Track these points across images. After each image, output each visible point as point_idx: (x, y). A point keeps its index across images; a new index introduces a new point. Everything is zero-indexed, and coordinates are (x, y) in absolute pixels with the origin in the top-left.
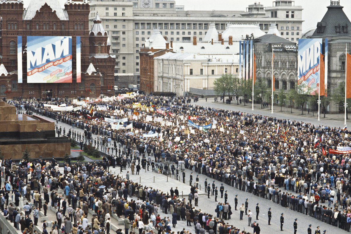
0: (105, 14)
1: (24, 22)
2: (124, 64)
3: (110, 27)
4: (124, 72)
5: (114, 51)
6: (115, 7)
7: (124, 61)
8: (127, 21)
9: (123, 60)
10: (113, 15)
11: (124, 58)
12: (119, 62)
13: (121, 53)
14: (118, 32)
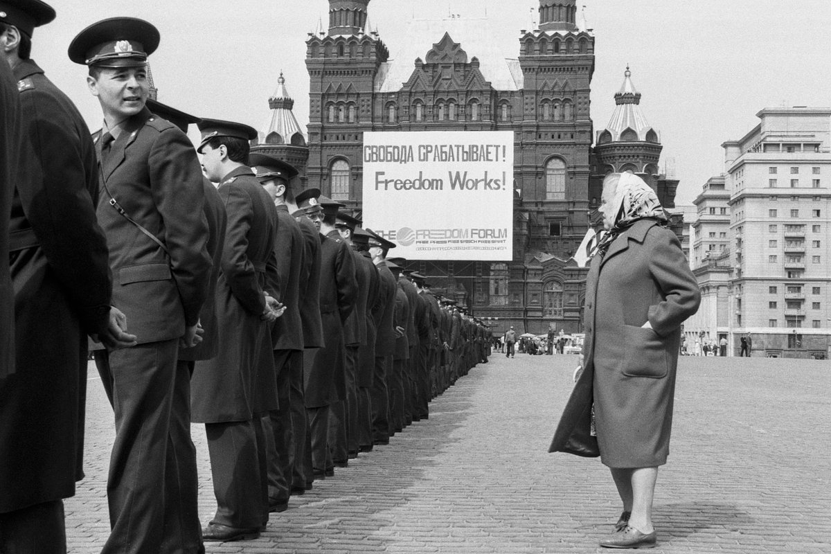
0: (767, 185)
1: (379, 99)
2: (816, 305)
3: (779, 214)
4: (816, 323)
5: (789, 273)
6: (792, 166)
7: (816, 298)
8: (825, 200)
9: (815, 296)
10: (789, 185)
11: (816, 290)
12: (803, 300)
13: (808, 277)
14: (800, 225)
